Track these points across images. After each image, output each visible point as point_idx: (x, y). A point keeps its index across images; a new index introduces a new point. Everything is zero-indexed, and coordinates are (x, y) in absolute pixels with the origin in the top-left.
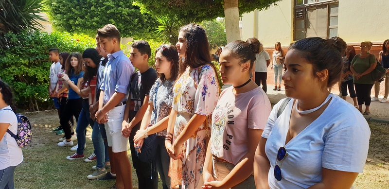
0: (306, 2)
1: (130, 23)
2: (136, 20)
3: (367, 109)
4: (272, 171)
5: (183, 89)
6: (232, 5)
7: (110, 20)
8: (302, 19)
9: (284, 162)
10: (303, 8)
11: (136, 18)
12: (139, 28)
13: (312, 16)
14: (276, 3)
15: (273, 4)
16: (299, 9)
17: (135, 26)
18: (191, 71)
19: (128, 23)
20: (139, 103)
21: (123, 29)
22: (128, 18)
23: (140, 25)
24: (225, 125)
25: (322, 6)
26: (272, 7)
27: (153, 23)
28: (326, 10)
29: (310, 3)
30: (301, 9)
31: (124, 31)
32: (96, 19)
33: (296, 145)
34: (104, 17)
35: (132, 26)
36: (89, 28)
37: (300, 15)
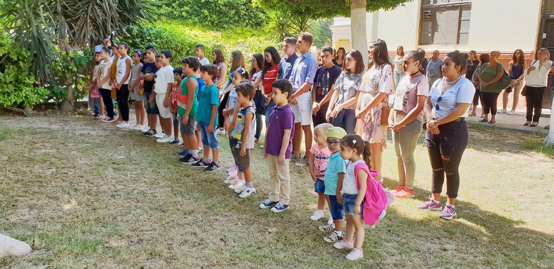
0: (435, 1)
1: (226, 15)
2: (233, 12)
3: (493, 118)
4: (434, 108)
5: (372, 77)
6: (359, 6)
7: (202, 11)
8: (430, 21)
9: (440, 102)
10: (431, 8)
11: (233, 9)
12: (235, 21)
13: (441, 17)
14: (404, 3)
15: (401, 4)
16: (426, 9)
17: (230, 18)
18: (376, 67)
19: (222, 15)
20: (327, 89)
21: (216, 22)
22: (224, 8)
23: (237, 18)
24: (404, 94)
25: (454, 7)
26: (399, 7)
27: (251, 16)
28: (457, 12)
29: (439, 3)
30: (429, 9)
31: (217, 24)
32: (186, 8)
33: (446, 95)
34: (196, 7)
35: (227, 19)
36: (175, 18)
37: (428, 17)
